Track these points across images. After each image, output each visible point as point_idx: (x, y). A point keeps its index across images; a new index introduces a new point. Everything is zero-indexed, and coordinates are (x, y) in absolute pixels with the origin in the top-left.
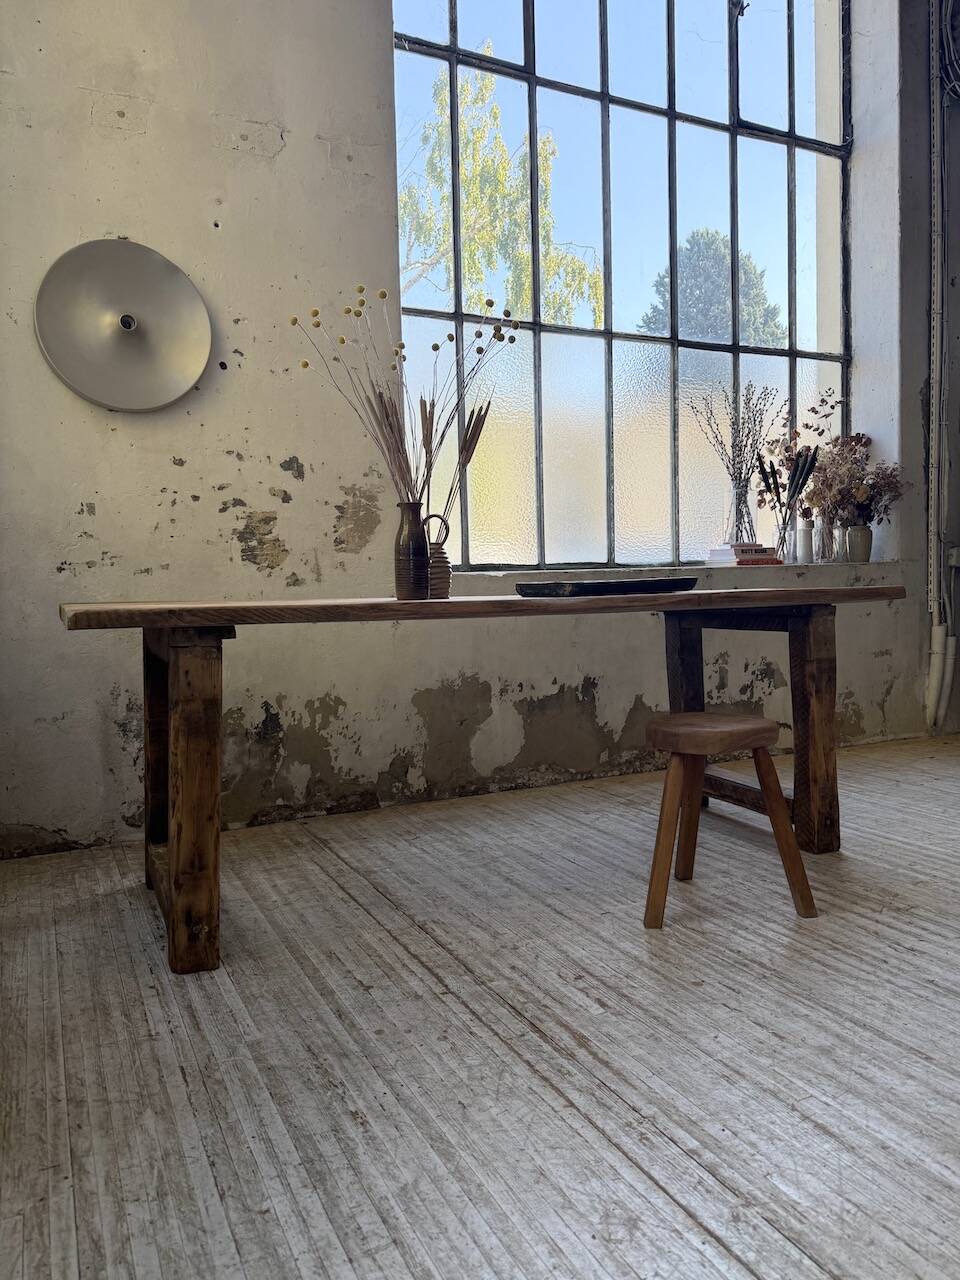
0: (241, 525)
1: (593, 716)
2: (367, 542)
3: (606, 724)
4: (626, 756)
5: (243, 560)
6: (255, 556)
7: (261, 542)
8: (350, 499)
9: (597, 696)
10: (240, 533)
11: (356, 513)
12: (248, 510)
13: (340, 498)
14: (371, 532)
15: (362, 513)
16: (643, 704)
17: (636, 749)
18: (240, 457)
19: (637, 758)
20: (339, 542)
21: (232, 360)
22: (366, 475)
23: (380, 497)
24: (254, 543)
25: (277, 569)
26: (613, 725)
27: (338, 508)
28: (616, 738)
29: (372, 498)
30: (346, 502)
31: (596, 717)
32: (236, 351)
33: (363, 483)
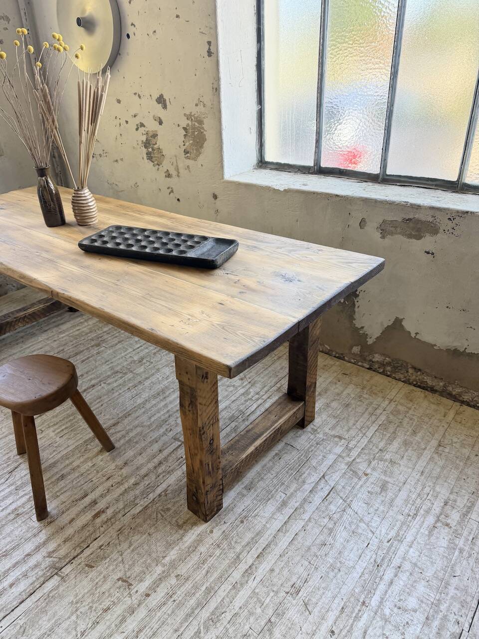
0: (144, 138)
1: (351, 317)
2: (200, 153)
3: (362, 328)
4: (377, 358)
5: (147, 159)
6: (152, 158)
7: (153, 149)
8: (189, 122)
9: (357, 304)
10: (144, 143)
11: (193, 133)
12: (147, 130)
13: (184, 122)
14: (202, 147)
15: (196, 133)
16: (402, 326)
17: (389, 358)
18: (140, 97)
19: (389, 364)
20: (186, 152)
21: (131, 30)
22: (197, 105)
23: (205, 121)
24: (150, 150)
25: (161, 166)
26: (368, 330)
27: (185, 129)
28: (370, 341)
29: (201, 122)
30: (188, 125)
31: (355, 319)
32: (132, 24)
33: (195, 111)
